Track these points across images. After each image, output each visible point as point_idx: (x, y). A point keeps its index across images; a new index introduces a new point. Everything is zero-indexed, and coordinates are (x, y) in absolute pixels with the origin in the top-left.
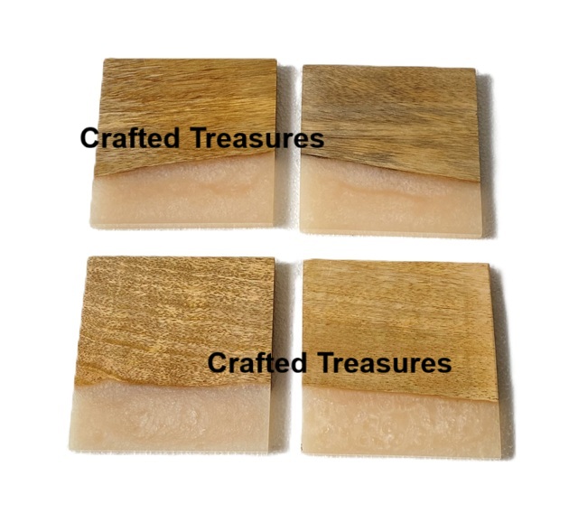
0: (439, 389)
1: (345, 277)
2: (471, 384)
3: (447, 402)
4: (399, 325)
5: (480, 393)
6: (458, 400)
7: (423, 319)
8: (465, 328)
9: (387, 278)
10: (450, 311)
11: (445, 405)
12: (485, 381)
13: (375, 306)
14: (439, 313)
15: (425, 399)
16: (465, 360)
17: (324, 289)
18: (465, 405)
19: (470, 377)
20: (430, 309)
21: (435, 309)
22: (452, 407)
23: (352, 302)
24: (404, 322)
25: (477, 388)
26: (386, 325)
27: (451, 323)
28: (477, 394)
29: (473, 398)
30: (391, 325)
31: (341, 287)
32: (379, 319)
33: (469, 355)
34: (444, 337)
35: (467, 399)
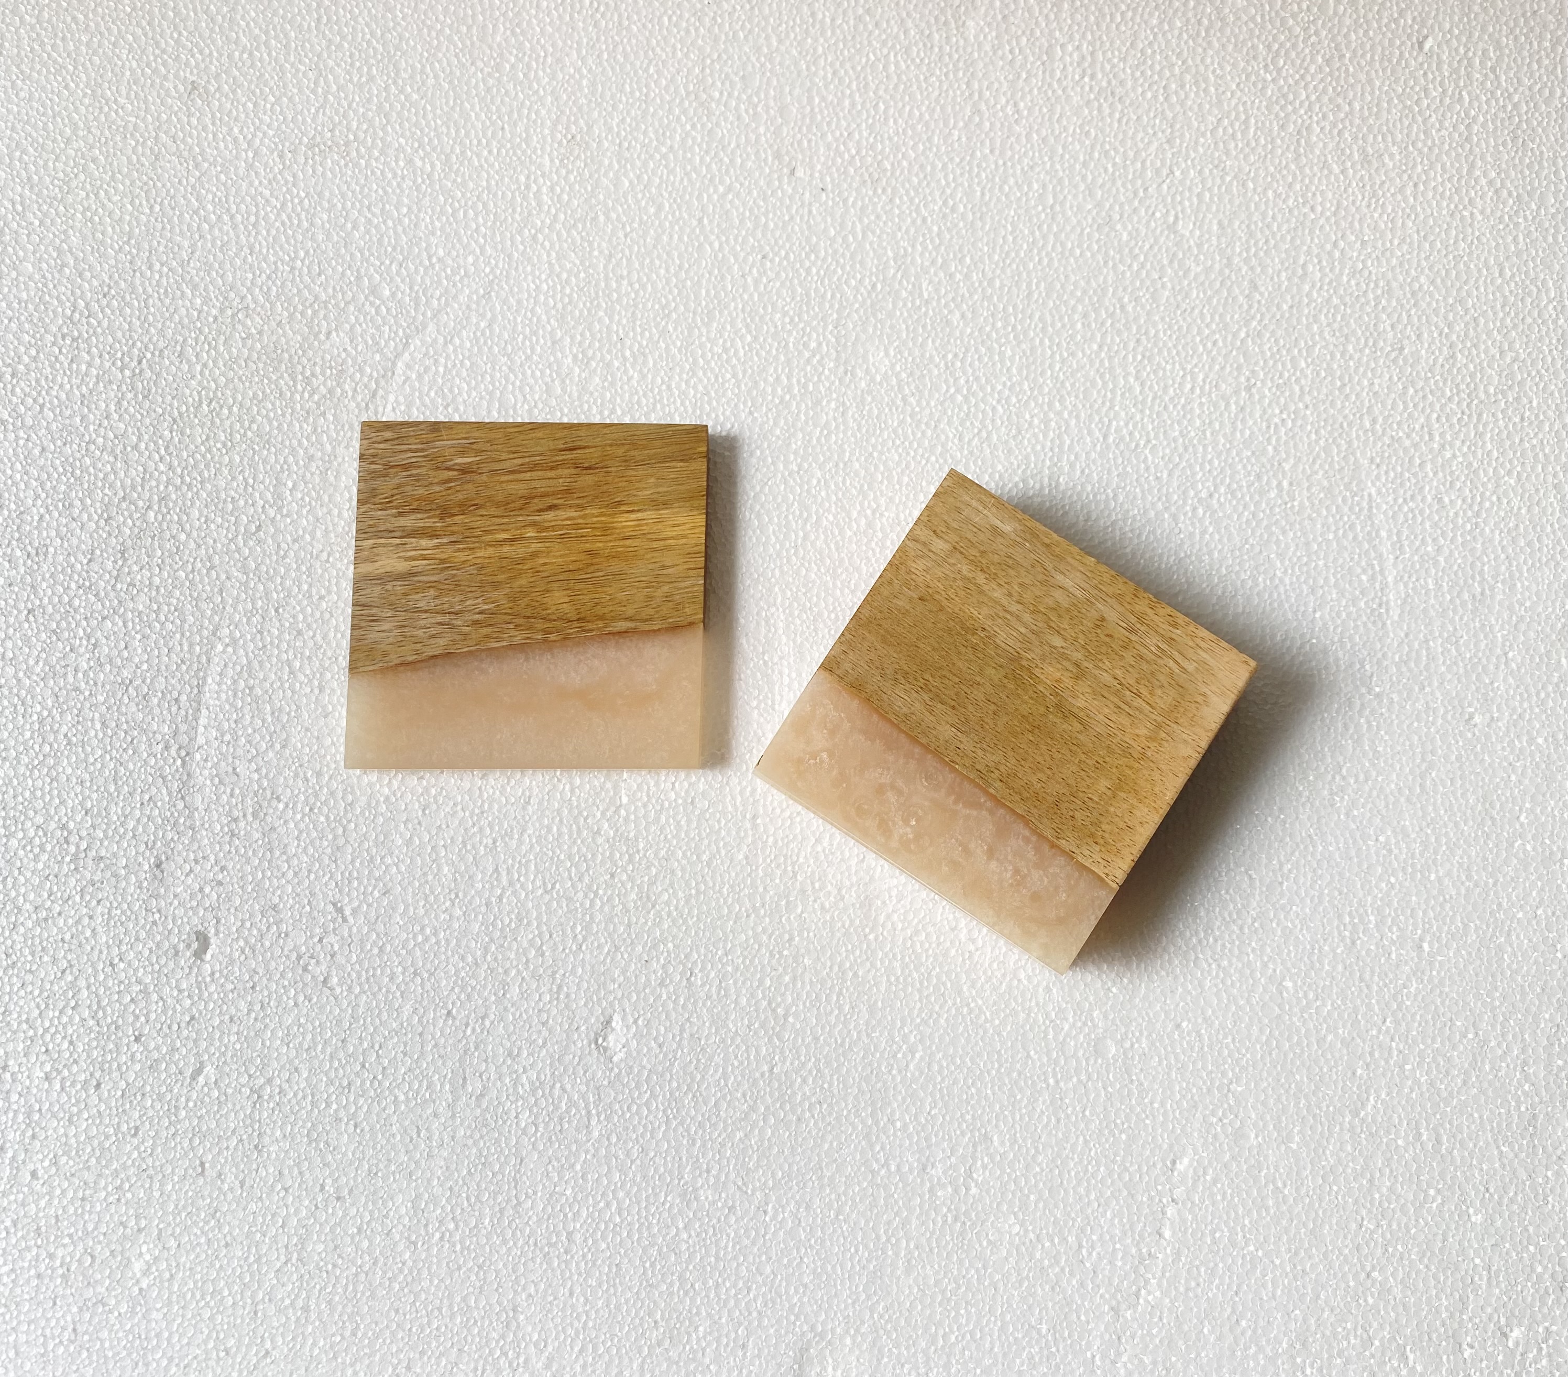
0: (1034, 811)
1: (1000, 540)
2: (1092, 835)
3: (1034, 838)
4: (1037, 672)
5: (1097, 857)
6: (1053, 846)
7: (1083, 687)
8: (1145, 743)
9: (1068, 583)
10: (1138, 702)
11: (1027, 840)
12: (1118, 845)
13: (1018, 618)
14: (1117, 693)
15: (1001, 811)
16: (1109, 793)
17: (953, 537)
18: (1061, 860)
19: (1097, 824)
20: (1106, 678)
21: (1115, 682)
22: (1037, 849)
23: (985, 588)
24: (1050, 673)
25: (1097, 848)
26: (1016, 659)
27: (1125, 721)
28: (1091, 857)
29: (1080, 859)
30: (1024, 663)
31: (983, 553)
32: (1010, 642)
33: (1120, 788)
34: (1098, 736)
35: (1070, 855)
